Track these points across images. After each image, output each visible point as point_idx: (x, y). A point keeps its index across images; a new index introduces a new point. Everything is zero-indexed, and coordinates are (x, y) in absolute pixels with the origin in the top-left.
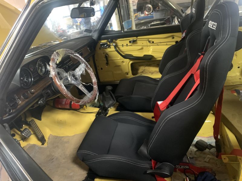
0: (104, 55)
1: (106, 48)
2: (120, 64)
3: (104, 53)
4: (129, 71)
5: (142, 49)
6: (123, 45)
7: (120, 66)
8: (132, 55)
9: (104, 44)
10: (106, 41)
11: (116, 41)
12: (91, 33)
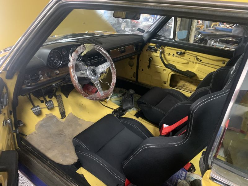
0: (148, 58)
1: (153, 52)
2: (161, 71)
3: (149, 56)
4: (168, 81)
5: (187, 63)
6: (169, 53)
7: (160, 73)
8: (175, 67)
9: (152, 48)
10: (154, 45)
11: (164, 48)
12: (143, 33)
